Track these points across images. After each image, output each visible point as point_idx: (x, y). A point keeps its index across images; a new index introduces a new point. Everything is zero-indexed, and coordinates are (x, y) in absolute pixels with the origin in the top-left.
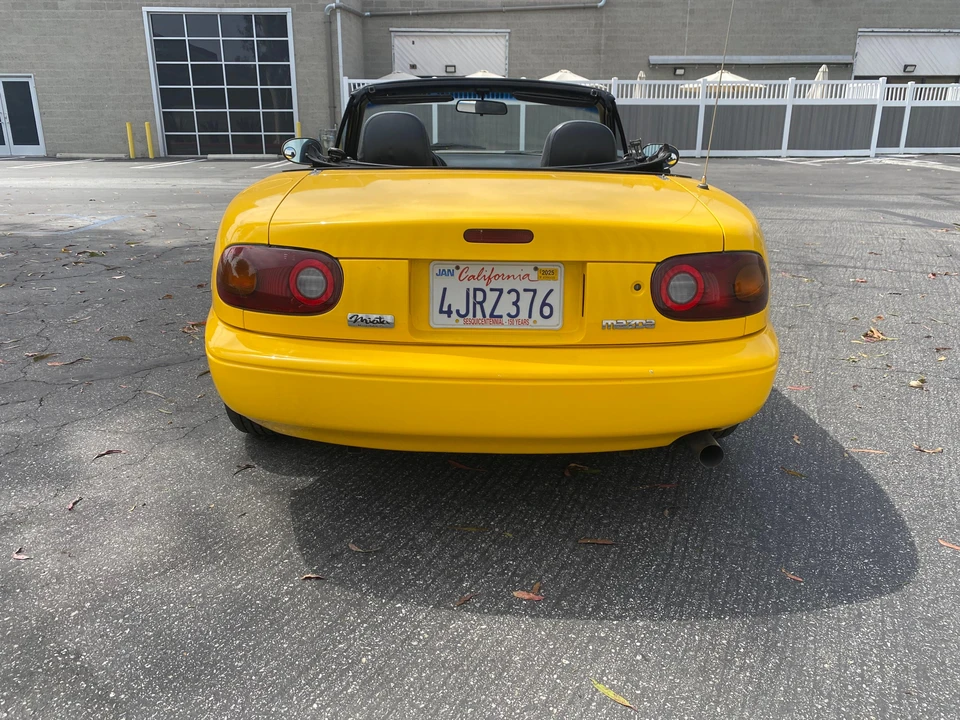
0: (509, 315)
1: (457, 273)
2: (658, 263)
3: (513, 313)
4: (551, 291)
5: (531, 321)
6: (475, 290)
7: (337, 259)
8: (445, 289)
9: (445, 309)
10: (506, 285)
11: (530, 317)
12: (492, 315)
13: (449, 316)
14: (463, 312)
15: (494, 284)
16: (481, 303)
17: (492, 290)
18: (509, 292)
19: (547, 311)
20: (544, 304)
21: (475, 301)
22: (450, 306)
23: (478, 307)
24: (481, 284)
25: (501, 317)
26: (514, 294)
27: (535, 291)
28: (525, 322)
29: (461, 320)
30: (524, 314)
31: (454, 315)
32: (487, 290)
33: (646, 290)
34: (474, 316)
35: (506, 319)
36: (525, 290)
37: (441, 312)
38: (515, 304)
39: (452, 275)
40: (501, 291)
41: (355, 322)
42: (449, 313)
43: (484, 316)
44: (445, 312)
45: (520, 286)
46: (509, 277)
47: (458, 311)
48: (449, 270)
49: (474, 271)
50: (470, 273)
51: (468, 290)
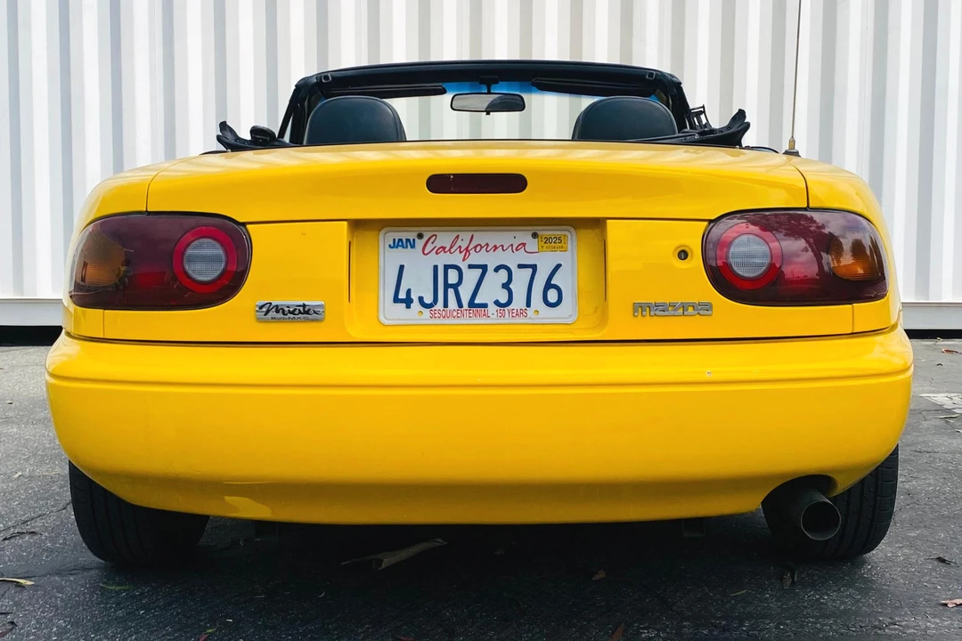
0: (497, 303)
1: (420, 243)
2: (710, 221)
3: (503, 300)
4: (559, 266)
5: (530, 312)
6: (447, 267)
7: (244, 224)
8: (402, 267)
9: (402, 295)
10: (492, 260)
11: (528, 304)
12: (472, 304)
13: (408, 307)
14: (429, 300)
15: (475, 258)
16: (455, 287)
17: (471, 267)
18: (497, 270)
19: (552, 296)
20: (549, 285)
21: (445, 284)
22: (409, 292)
23: (451, 292)
24: (456, 259)
25: (485, 306)
26: (503, 274)
27: (534, 267)
28: (521, 313)
29: (426, 312)
30: (519, 301)
31: (416, 305)
32: (463, 266)
33: (696, 260)
34: (446, 305)
35: (492, 308)
36: (520, 266)
37: (396, 300)
38: (506, 286)
39: (413, 246)
40: (484, 268)
42: (408, 302)
43: (460, 305)
44: (402, 301)
45: (512, 260)
46: (496, 248)
47: (421, 299)
48: (408, 240)
49: (445, 238)
50: (438, 244)
51: (436, 268)
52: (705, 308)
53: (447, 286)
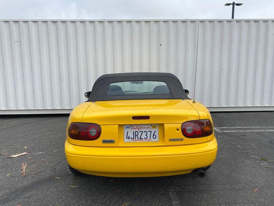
0: (145, 138)
1: (131, 127)
2: (182, 123)
3: (146, 138)
4: (155, 131)
5: (151, 139)
6: (136, 132)
7: (100, 125)
8: (128, 132)
9: (128, 137)
10: (143, 130)
11: (150, 138)
12: (140, 138)
13: (129, 139)
14: (132, 138)
15: (141, 130)
16: (137, 135)
17: (140, 132)
18: (144, 132)
19: (154, 137)
20: (154, 135)
21: (135, 135)
22: (129, 136)
23: (136, 136)
24: (137, 130)
25: (143, 139)
26: (146, 133)
27: (151, 131)
28: (149, 140)
29: (132, 140)
30: (149, 138)
31: (130, 139)
32: (139, 131)
33: (180, 131)
34: (136, 139)
35: (144, 139)
36: (149, 131)
37: (127, 138)
38: (146, 135)
39: (130, 128)
40: (142, 132)
41: (104, 142)
42: (129, 138)
43: (138, 139)
44: (128, 138)
45: (147, 130)
46: (144, 128)
47: (131, 138)
49: (135, 127)
50: (134, 127)
51: (134, 132)
52: (182, 140)
53: (136, 135)
